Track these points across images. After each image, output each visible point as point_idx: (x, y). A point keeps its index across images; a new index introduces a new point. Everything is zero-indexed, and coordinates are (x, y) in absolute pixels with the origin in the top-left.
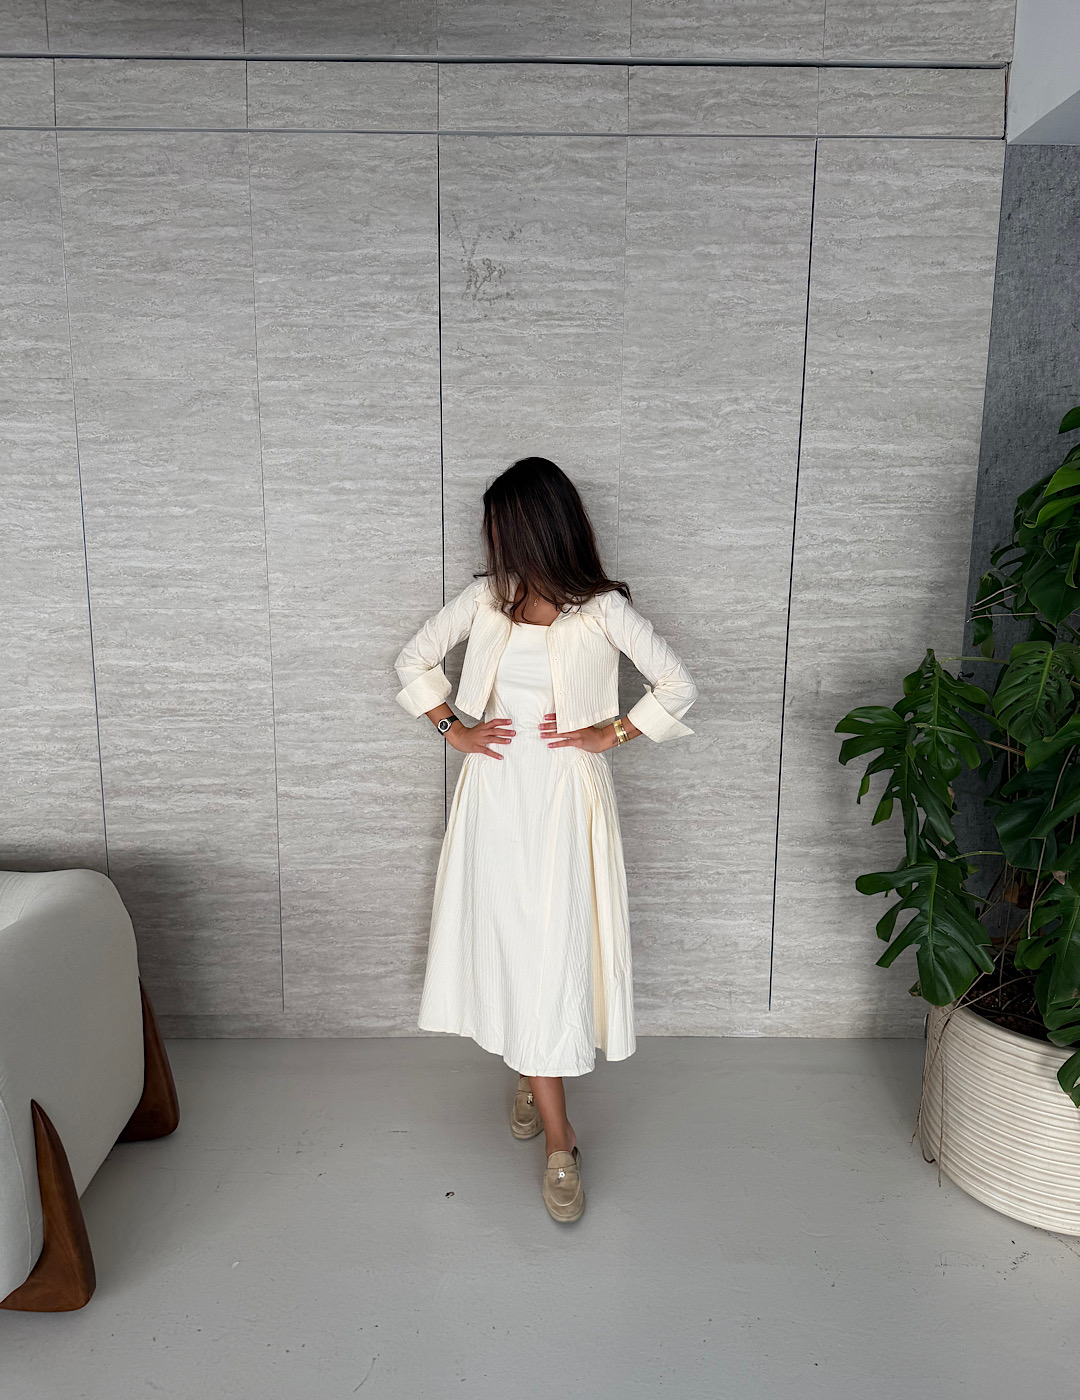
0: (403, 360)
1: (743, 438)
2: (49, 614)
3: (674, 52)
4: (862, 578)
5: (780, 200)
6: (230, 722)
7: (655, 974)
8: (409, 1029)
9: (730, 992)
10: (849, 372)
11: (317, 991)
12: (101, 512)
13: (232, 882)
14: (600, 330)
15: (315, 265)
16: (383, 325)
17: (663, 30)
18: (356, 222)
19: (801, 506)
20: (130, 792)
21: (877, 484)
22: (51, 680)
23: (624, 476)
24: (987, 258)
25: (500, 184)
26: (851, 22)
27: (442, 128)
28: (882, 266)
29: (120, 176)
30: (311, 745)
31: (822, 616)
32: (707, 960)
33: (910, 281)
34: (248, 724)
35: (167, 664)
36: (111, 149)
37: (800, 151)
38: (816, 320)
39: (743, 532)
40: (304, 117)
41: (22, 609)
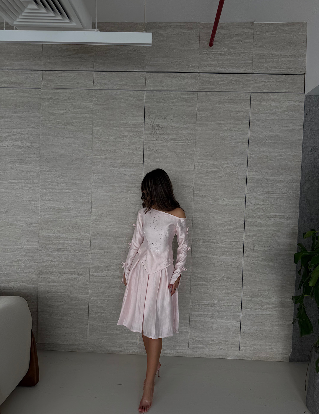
0: (133, 151)
1: (230, 174)
2: (28, 219)
3: (210, 70)
4: (266, 215)
5: (241, 109)
6: (77, 252)
7: (204, 337)
8: (126, 351)
9: (227, 344)
10: (261, 156)
11: (98, 337)
12: (45, 191)
13: (74, 302)
14: (189, 144)
15: (110, 125)
16: (128, 141)
17: (208, 64)
18: (122, 114)
19: (248, 193)
20: (46, 273)
21: (270, 188)
22: (27, 239)
23: (195, 184)
24: (301, 125)
25: (162, 104)
26: (260, 63)
27: (147, 89)
28: (270, 127)
29: (57, 100)
30: (100, 260)
31: (255, 226)
32: (220, 333)
33: (278, 131)
34: (83, 253)
35: (60, 235)
36: (56, 93)
37: (246, 96)
38: (251, 142)
39: (230, 201)
40: (109, 86)
41: (21, 218)
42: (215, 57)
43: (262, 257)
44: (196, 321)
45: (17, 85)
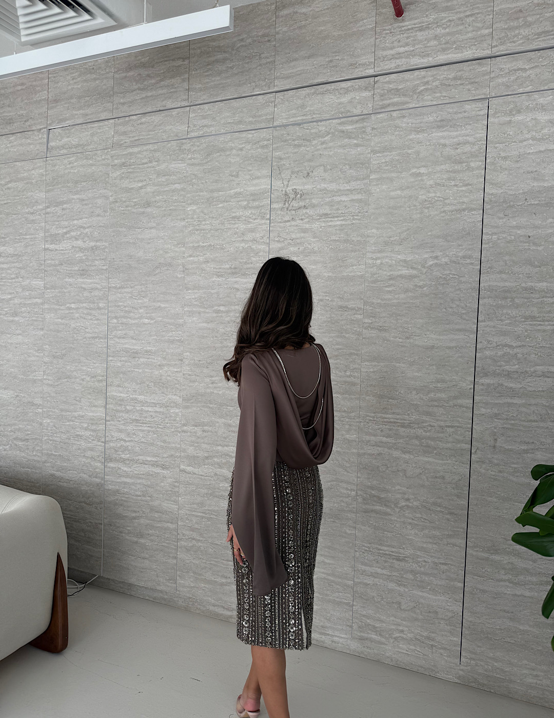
0: (251, 244)
1: (441, 280)
2: (91, 369)
3: (399, 66)
4: (526, 371)
5: (465, 138)
6: (162, 428)
7: (382, 621)
10: (513, 237)
11: (192, 585)
12: (115, 321)
14: (354, 222)
15: (213, 199)
16: (242, 227)
17: (393, 55)
18: (232, 176)
19: (482, 321)
20: (116, 460)
21: (535, 309)
22: (89, 401)
23: (365, 303)
25: (302, 148)
26: (510, 29)
27: (275, 124)
28: (535, 170)
29: (133, 165)
30: (197, 445)
31: (498, 395)
32: (416, 619)
34: (169, 430)
35: (137, 397)
36: (131, 154)
37: (478, 107)
38: (489, 207)
39: (441, 337)
40: (212, 129)
41: (82, 366)
42: (408, 38)
43: (515, 466)
44: (367, 585)
45: (79, 148)
